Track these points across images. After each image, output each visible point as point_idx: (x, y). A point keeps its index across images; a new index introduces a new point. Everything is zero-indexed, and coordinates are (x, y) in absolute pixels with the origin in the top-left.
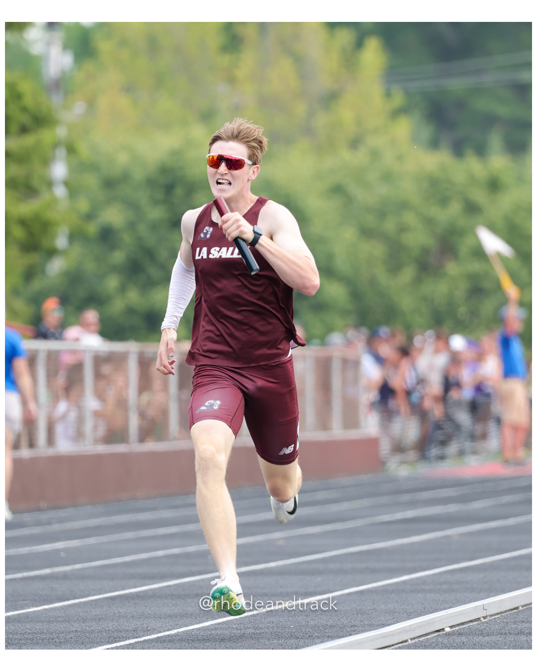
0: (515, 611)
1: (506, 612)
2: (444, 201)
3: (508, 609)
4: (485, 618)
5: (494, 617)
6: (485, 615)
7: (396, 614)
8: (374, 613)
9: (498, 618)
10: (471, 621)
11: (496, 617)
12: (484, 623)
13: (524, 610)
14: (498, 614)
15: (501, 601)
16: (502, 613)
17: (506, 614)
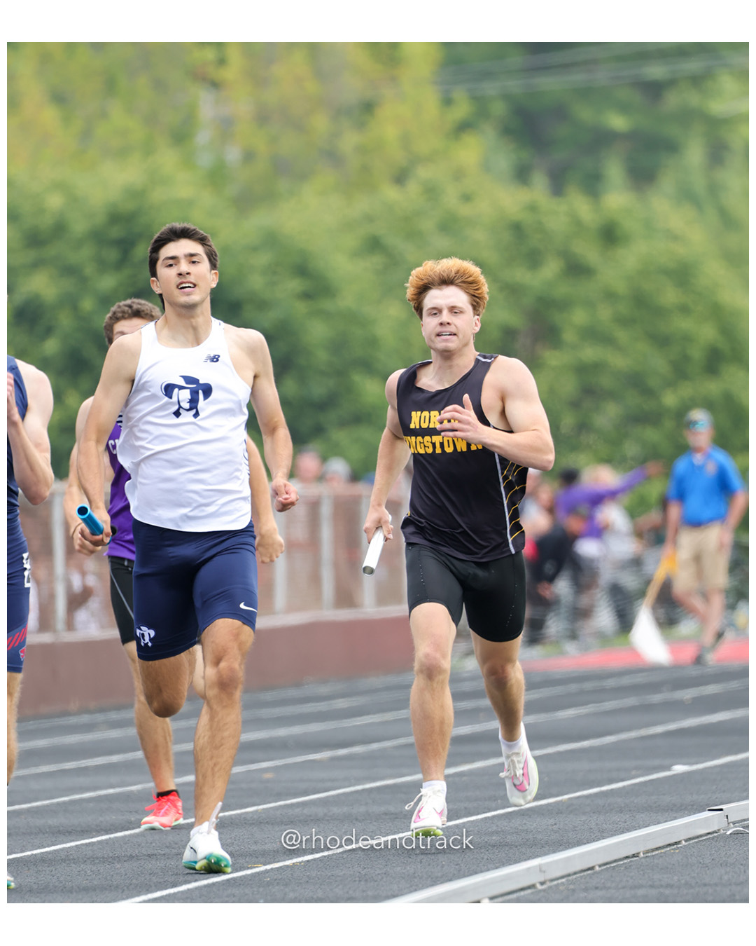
0: (589, 872)
1: (575, 873)
2: (534, 259)
3: (578, 868)
4: (542, 883)
5: (555, 882)
6: (542, 879)
7: (416, 880)
8: (384, 879)
9: (563, 883)
10: (522, 889)
11: (560, 881)
12: (540, 891)
13: (602, 870)
14: (562, 877)
15: (568, 859)
16: (569, 875)
17: (574, 877)
